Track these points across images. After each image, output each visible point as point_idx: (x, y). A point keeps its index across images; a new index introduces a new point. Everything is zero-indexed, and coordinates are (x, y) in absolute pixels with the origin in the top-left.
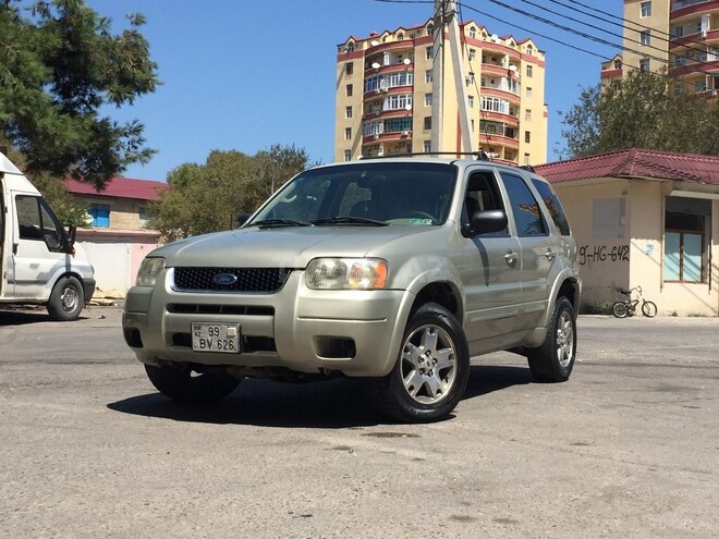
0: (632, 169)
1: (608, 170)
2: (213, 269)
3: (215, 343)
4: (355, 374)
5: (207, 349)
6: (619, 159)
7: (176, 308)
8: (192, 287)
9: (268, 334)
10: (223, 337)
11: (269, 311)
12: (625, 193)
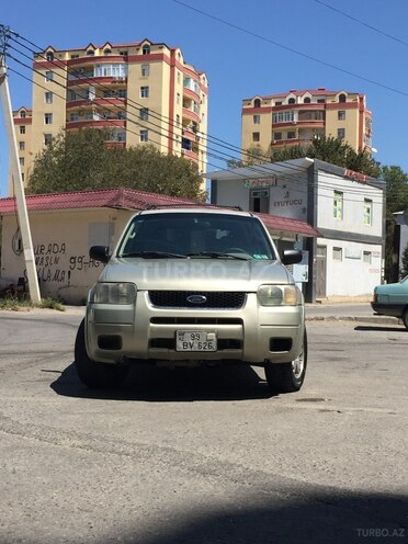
0: (123, 202)
1: (104, 202)
2: (184, 292)
3: (196, 345)
4: (278, 362)
5: (189, 349)
6: (112, 194)
7: (156, 320)
8: (169, 305)
9: (239, 337)
10: (203, 340)
11: (238, 321)
12: (115, 219)
